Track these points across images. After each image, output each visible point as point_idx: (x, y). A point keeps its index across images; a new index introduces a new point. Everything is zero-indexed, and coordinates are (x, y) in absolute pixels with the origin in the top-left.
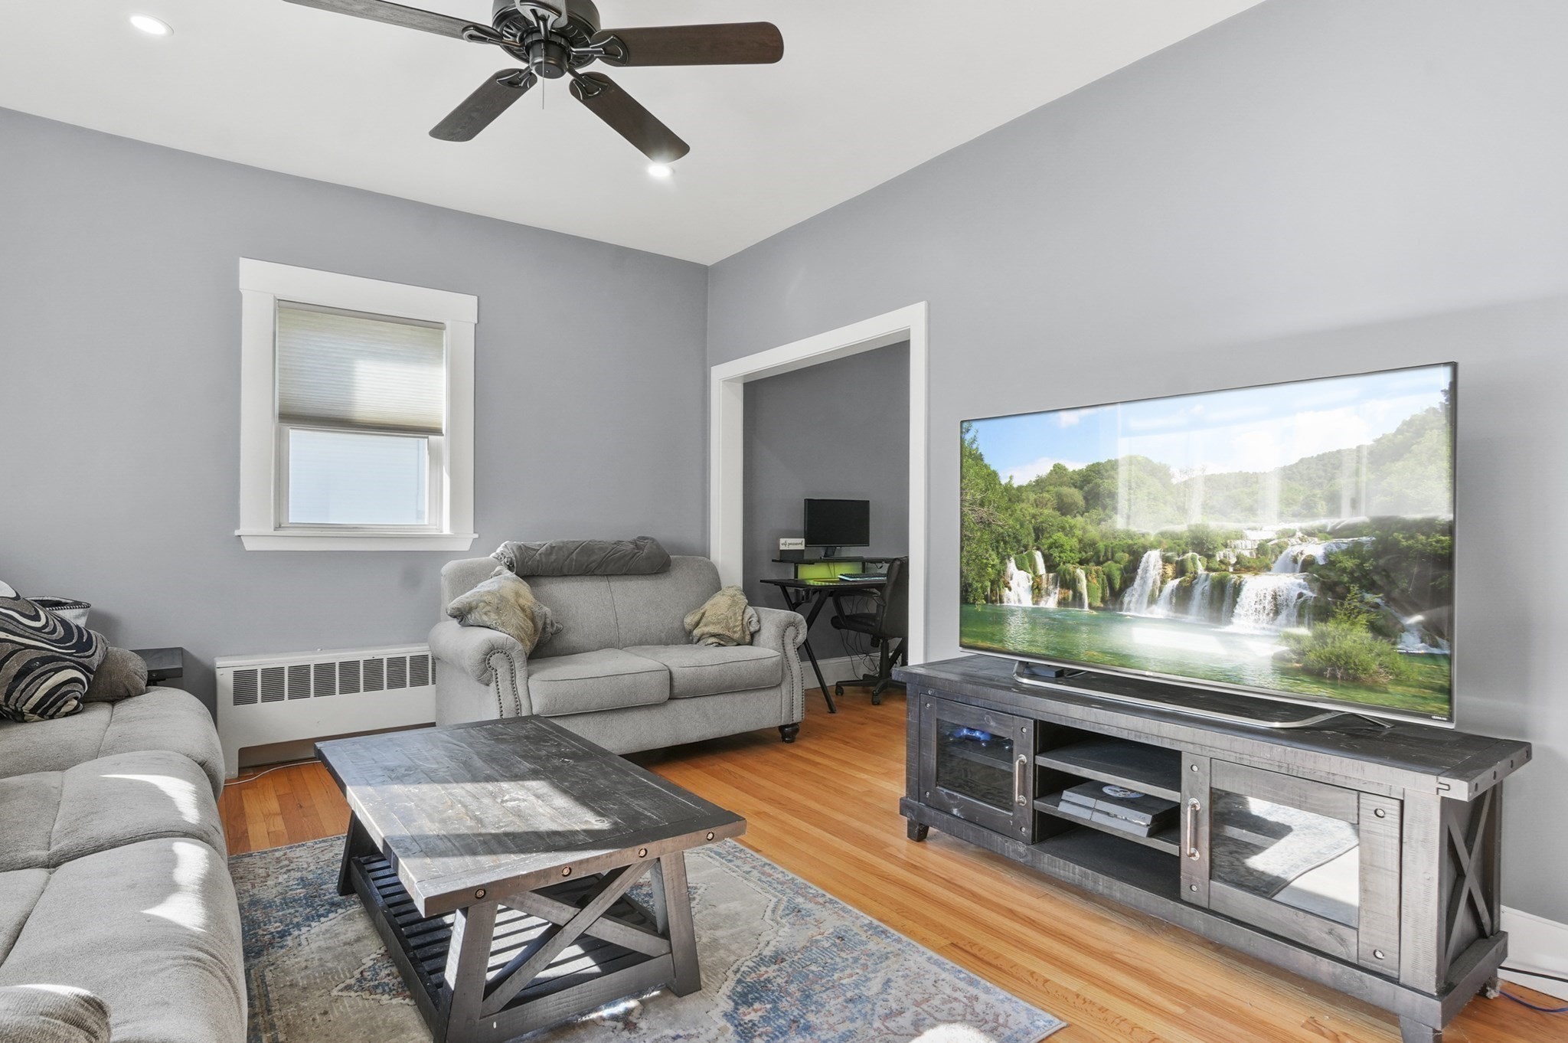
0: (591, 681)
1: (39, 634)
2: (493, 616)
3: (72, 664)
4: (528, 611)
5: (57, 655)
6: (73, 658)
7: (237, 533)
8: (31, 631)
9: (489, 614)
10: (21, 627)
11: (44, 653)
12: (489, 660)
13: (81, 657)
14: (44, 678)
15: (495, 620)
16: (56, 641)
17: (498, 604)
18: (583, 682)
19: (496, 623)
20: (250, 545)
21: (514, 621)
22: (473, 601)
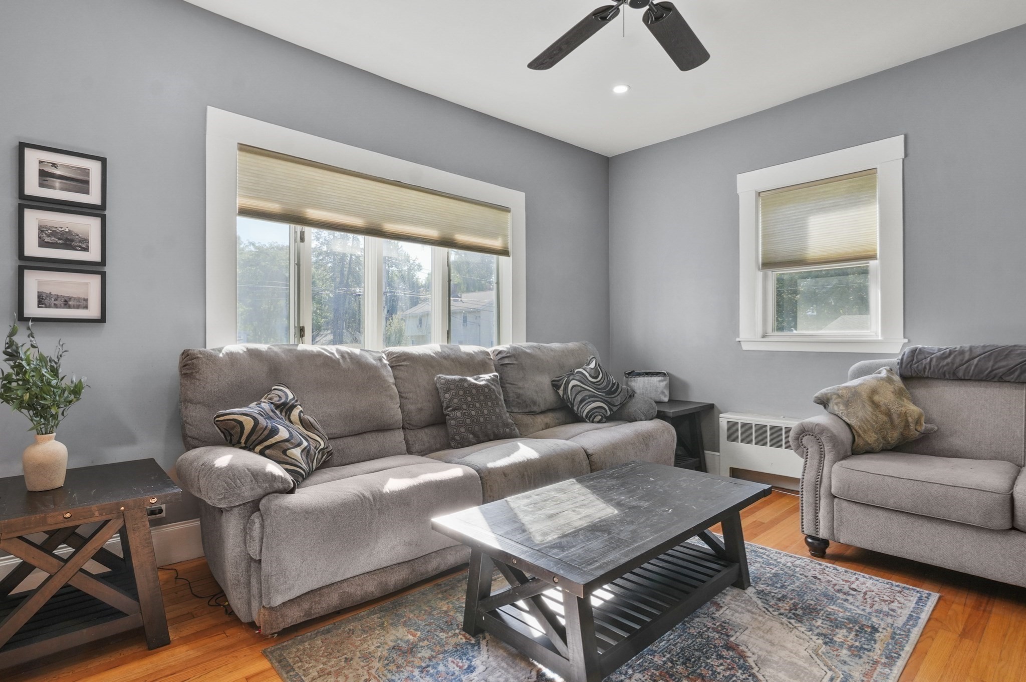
0: (890, 479)
1: (593, 385)
2: (842, 407)
3: (601, 400)
4: (883, 408)
5: (596, 395)
6: (602, 397)
7: (738, 339)
8: (590, 383)
9: (839, 405)
10: (587, 380)
11: (591, 393)
12: (802, 439)
13: (607, 397)
14: (588, 404)
15: (842, 410)
16: (598, 389)
17: (849, 398)
18: (880, 478)
19: (842, 413)
20: (745, 347)
21: (860, 414)
22: (829, 393)
